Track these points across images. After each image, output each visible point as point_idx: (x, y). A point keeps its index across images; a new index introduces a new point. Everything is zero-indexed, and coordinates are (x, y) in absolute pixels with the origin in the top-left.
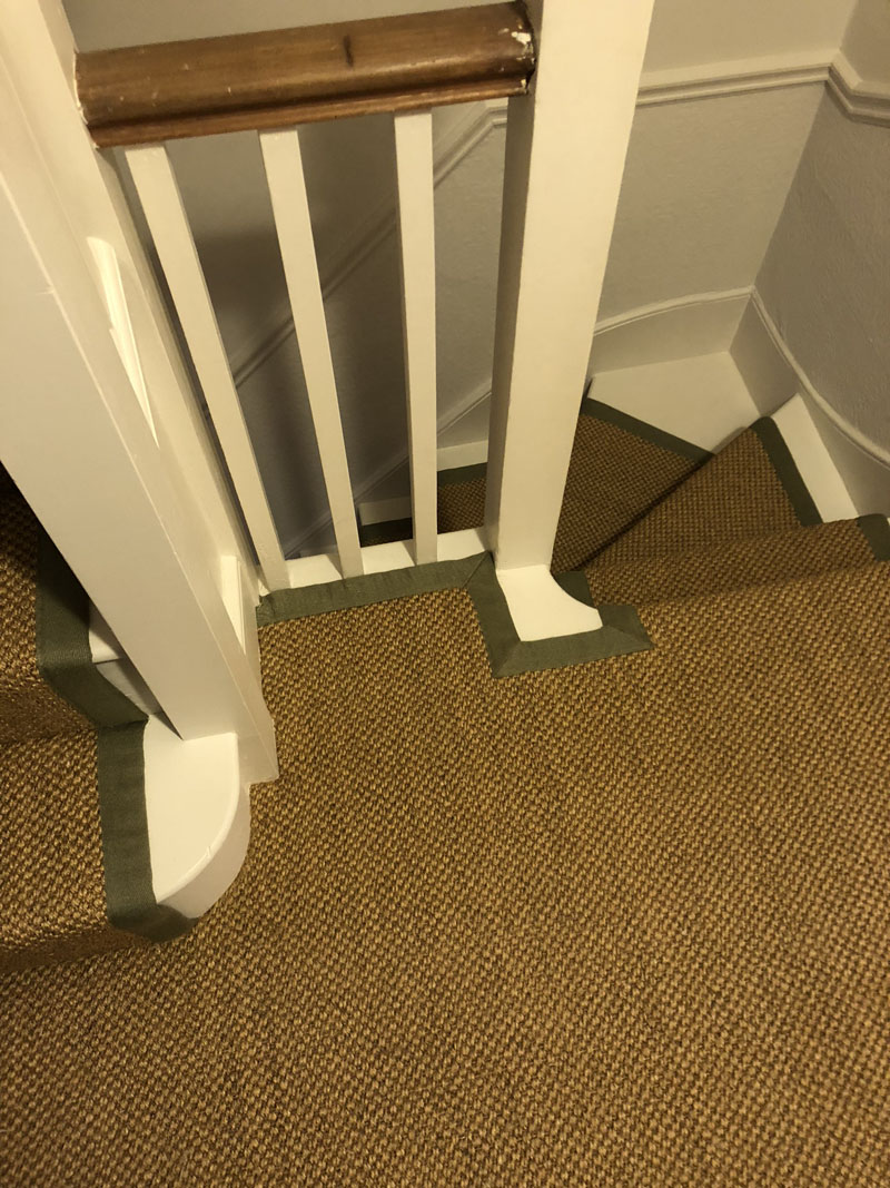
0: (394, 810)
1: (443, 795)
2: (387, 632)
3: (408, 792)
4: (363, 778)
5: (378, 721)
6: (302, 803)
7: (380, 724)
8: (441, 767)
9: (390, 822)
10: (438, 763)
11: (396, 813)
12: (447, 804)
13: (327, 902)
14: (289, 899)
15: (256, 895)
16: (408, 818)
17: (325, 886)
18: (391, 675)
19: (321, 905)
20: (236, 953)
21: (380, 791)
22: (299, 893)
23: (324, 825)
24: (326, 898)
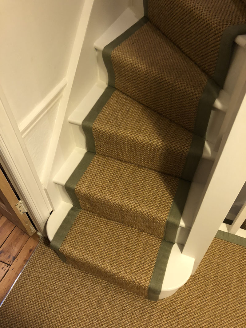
0: (222, 304)
1: (238, 308)
2: (236, 254)
3: (228, 301)
4: (216, 290)
5: (226, 277)
6: (197, 286)
7: (226, 278)
8: (240, 300)
9: (220, 307)
10: (239, 299)
11: (222, 305)
12: (238, 312)
13: (194, 317)
14: (185, 310)
15: (176, 303)
16: (225, 308)
17: (195, 313)
18: (233, 266)
19: (192, 317)
20: (166, 315)
21: (220, 296)
22: (188, 310)
23: (201, 296)
24: (195, 316)
